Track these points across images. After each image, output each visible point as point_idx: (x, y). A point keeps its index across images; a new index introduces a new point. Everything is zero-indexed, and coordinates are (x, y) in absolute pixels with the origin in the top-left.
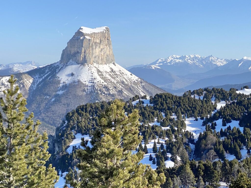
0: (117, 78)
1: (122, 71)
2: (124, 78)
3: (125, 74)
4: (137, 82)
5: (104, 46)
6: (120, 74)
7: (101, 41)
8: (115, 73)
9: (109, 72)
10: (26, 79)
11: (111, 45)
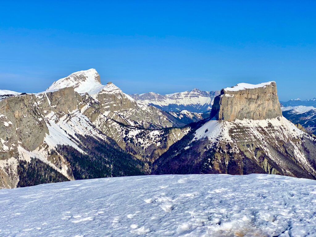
0: (273, 133)
1: (285, 126)
2: (283, 134)
3: (287, 130)
4: (297, 138)
5: (263, 102)
6: (280, 130)
7: (258, 97)
8: (273, 129)
9: (265, 127)
10: (174, 132)
11: (277, 99)
